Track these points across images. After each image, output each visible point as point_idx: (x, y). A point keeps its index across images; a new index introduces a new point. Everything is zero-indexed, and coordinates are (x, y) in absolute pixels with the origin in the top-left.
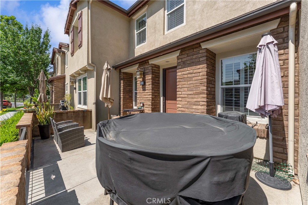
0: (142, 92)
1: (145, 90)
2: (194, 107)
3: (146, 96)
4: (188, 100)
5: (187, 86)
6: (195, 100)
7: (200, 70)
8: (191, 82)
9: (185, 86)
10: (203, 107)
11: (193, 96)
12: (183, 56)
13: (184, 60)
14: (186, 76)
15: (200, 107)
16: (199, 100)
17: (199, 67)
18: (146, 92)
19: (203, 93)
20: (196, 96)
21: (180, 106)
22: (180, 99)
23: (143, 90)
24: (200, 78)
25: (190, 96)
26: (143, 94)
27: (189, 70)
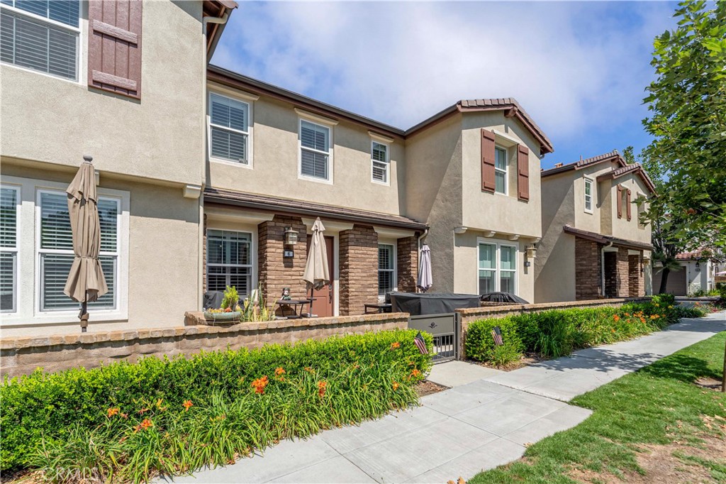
0: (284, 269)
1: (292, 267)
2: (368, 290)
3: (294, 278)
4: (362, 282)
5: (361, 267)
6: (369, 282)
7: (372, 253)
8: (365, 263)
9: (358, 267)
10: (375, 289)
11: (367, 278)
12: (355, 232)
13: (357, 236)
14: (360, 256)
15: (373, 290)
16: (372, 282)
17: (372, 249)
18: (293, 269)
19: (376, 276)
20: (369, 279)
21: (354, 290)
22: (353, 282)
23: (285, 267)
24: (373, 260)
25: (364, 278)
26: (288, 273)
27: (364, 250)
